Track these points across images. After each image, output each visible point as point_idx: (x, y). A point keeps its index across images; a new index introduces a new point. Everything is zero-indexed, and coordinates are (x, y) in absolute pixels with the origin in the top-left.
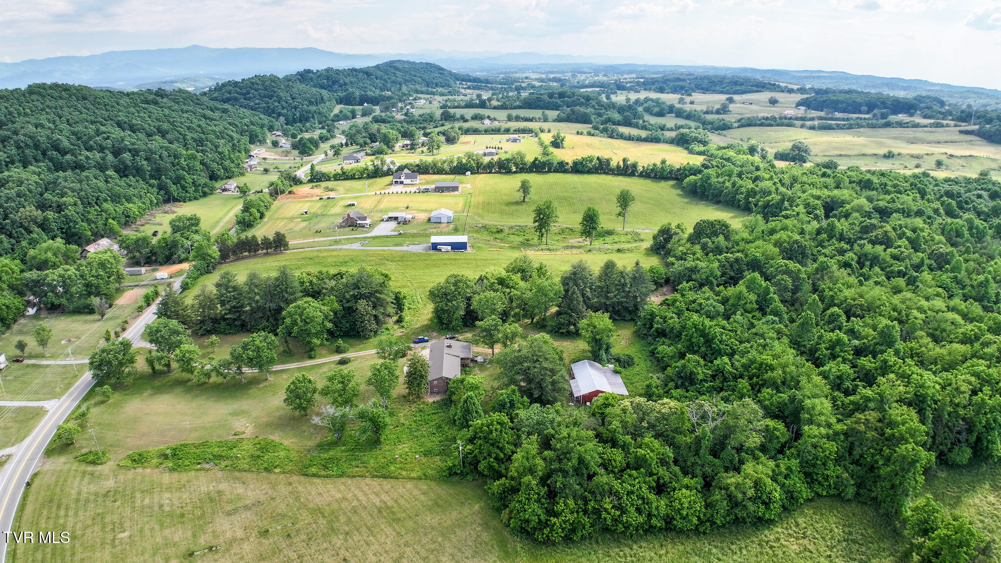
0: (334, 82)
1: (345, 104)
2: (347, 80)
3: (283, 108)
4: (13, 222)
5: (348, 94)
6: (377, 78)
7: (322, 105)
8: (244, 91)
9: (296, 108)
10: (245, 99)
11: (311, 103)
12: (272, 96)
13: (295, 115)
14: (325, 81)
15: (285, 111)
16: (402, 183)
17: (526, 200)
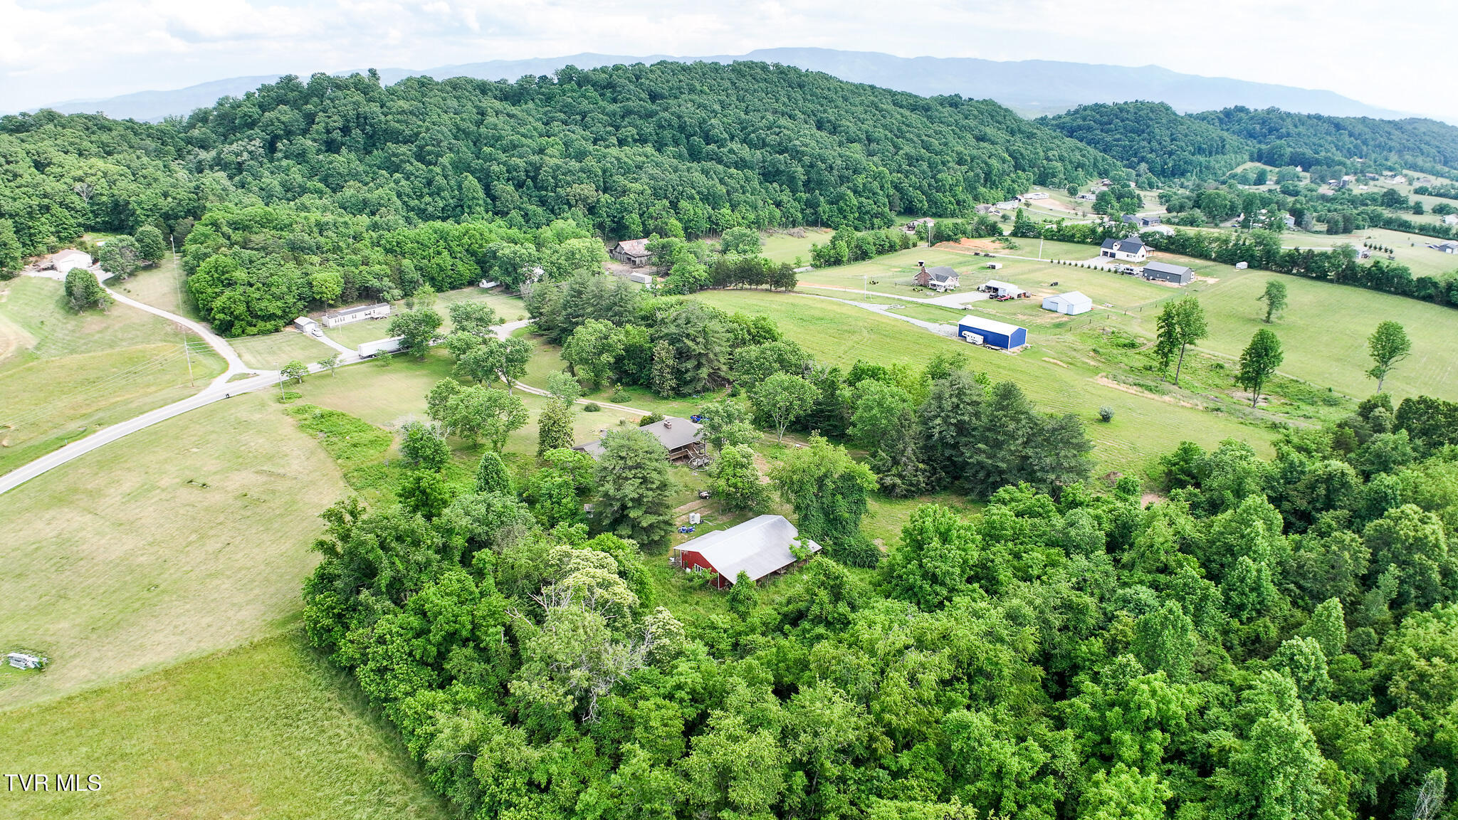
0: (1270, 131)
1: (1265, 163)
2: (1293, 130)
3: (1152, 151)
4: (559, 197)
5: (1273, 148)
6: (1350, 136)
7: (1219, 157)
8: (1105, 119)
9: (1171, 154)
10: (1102, 130)
11: (1200, 150)
12: (1143, 132)
13: (1166, 164)
14: (1258, 127)
15: (1153, 156)
16: (1113, 255)
17: (1273, 317)
